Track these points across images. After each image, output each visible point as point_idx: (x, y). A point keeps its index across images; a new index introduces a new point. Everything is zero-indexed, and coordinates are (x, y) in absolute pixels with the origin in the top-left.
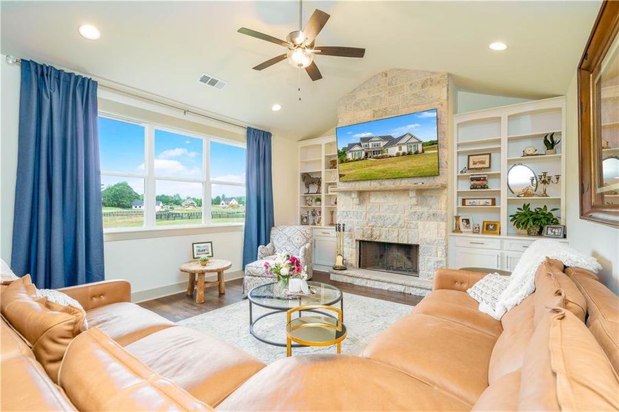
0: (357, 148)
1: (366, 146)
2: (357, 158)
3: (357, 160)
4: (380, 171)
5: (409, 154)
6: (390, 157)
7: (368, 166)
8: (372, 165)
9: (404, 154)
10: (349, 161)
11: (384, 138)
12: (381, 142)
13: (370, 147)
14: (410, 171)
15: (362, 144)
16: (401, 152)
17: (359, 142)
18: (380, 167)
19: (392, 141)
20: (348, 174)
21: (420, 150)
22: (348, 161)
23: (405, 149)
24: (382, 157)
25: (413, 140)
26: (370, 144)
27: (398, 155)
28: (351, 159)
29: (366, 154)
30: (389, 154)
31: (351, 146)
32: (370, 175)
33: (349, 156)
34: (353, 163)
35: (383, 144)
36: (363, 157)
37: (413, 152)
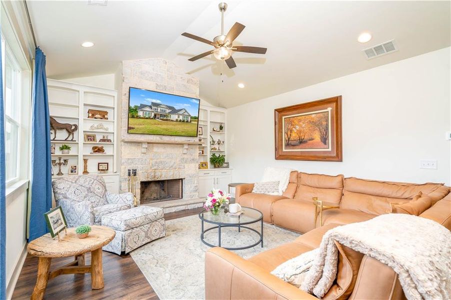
0: (148, 109)
1: (156, 109)
2: (147, 117)
3: (147, 118)
4: (164, 129)
5: (183, 121)
6: (172, 121)
7: (155, 124)
8: (158, 124)
9: (180, 121)
10: (140, 118)
11: (170, 108)
12: (167, 110)
13: (159, 111)
14: (182, 131)
15: (153, 107)
16: (179, 119)
17: (150, 105)
18: (164, 127)
19: (174, 111)
20: (138, 128)
21: (189, 121)
22: (138, 117)
23: (181, 118)
24: (167, 120)
25: (186, 114)
26: (159, 109)
27: (177, 121)
28: (142, 116)
29: (155, 115)
30: (171, 119)
31: (143, 106)
32: (156, 131)
33: (140, 114)
34: (143, 120)
35: (168, 111)
36: (152, 117)
37: (186, 121)
